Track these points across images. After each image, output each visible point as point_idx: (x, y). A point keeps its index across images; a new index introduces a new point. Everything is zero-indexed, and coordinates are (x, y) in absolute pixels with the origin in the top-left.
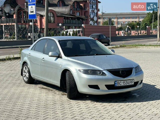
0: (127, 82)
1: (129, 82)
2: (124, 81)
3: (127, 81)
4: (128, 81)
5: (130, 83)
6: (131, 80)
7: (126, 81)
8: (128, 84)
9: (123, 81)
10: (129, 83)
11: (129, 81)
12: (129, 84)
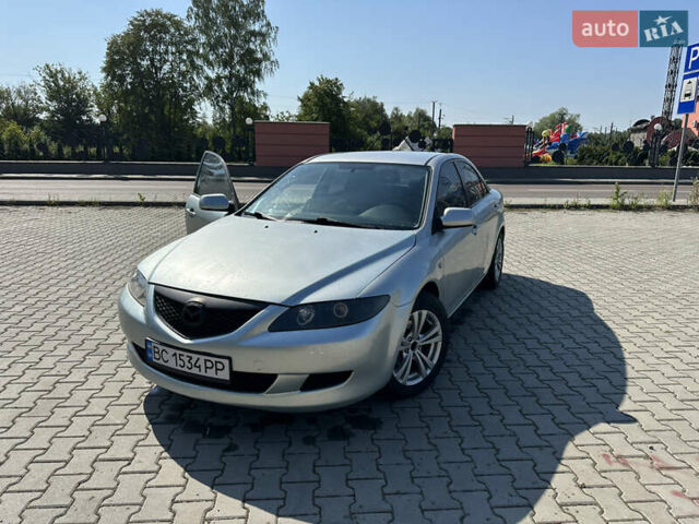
0: (193, 362)
1: (201, 362)
2: (178, 352)
3: (191, 358)
4: (198, 356)
5: (206, 368)
6: (213, 359)
7: (186, 354)
8: (195, 371)
9: (174, 351)
10: (203, 368)
11: (203, 358)
12: (203, 373)
